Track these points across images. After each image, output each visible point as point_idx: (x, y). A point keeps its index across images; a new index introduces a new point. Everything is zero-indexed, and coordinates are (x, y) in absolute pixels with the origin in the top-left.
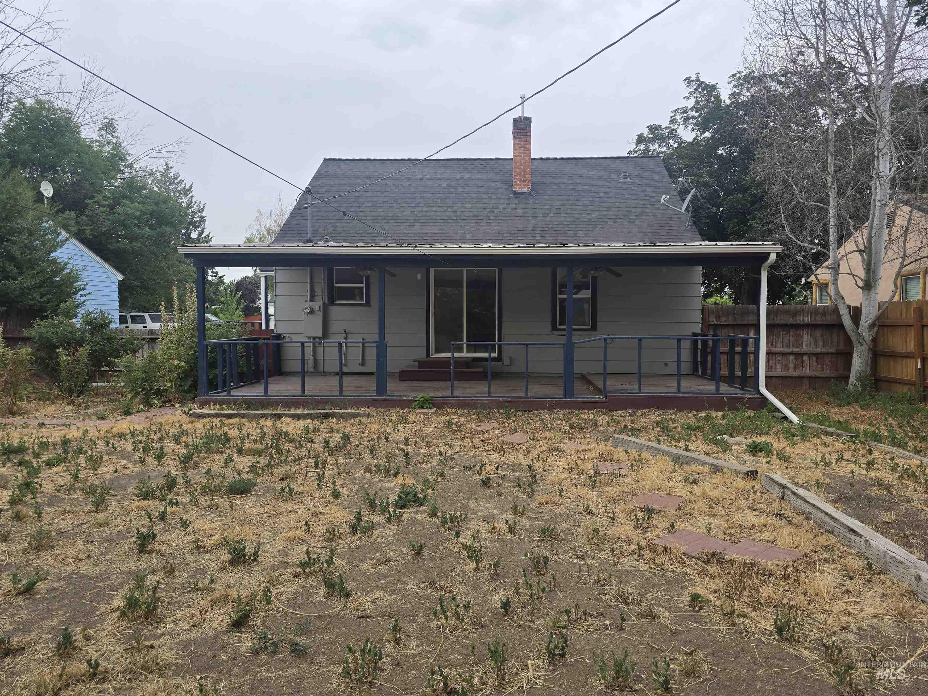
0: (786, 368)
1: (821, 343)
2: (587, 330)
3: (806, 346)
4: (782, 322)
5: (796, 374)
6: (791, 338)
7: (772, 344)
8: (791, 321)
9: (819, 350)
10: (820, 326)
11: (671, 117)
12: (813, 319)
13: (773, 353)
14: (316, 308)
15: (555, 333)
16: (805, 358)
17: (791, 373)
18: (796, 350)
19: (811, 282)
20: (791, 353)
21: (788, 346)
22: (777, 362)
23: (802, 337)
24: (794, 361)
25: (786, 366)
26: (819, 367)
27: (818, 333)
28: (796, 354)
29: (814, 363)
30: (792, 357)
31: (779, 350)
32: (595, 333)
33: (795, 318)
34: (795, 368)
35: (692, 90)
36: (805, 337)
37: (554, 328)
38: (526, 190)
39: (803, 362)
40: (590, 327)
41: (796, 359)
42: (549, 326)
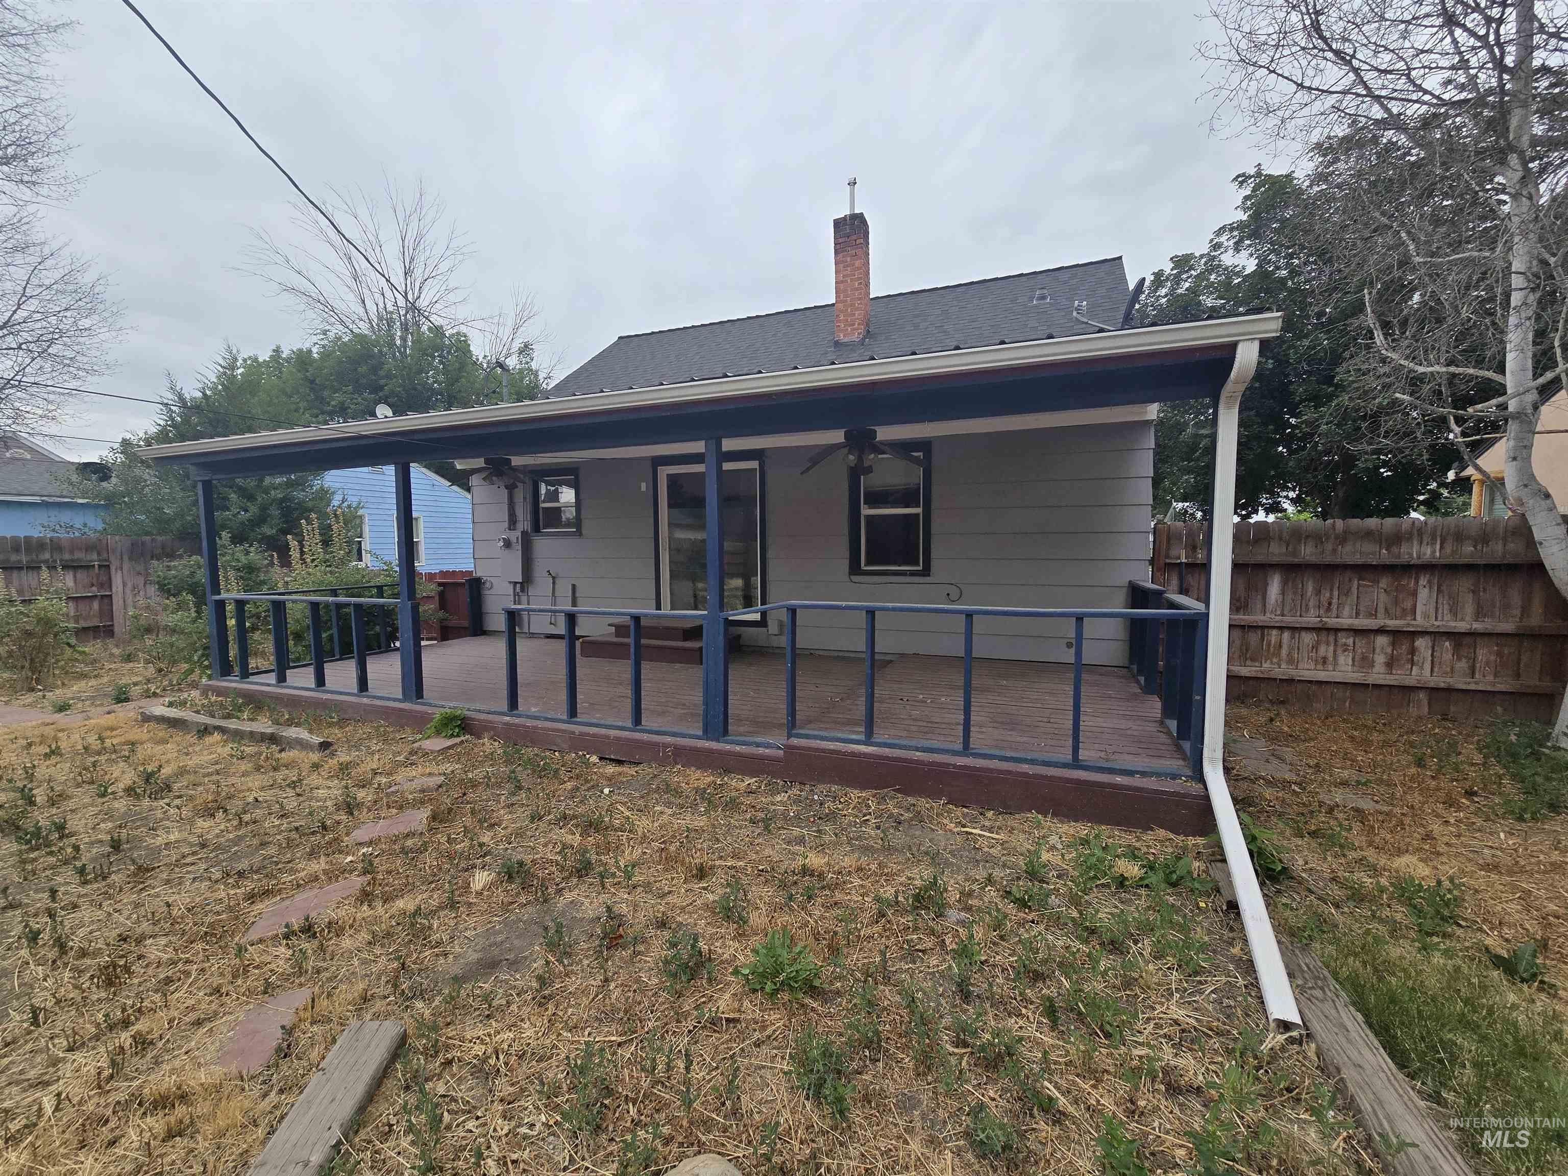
0: (1366, 662)
1: (1469, 609)
2: (913, 574)
3: (1426, 616)
4: (1358, 559)
5: (1390, 680)
6: (1383, 596)
7: (1329, 609)
8: (1384, 556)
9: (1462, 626)
10: (1469, 568)
11: (1212, 240)
12: (1448, 550)
13: (1328, 630)
14: (514, 540)
15: (855, 578)
16: (1422, 643)
17: (1378, 675)
18: (1392, 624)
19: (1468, 478)
20: (1381, 631)
21: (1373, 615)
22: (1339, 651)
23: (1415, 594)
24: (1389, 650)
25: (1364, 658)
26: (1462, 665)
27: (1463, 584)
28: (1397, 635)
29: (1448, 656)
30: (1382, 641)
31: (1346, 621)
32: (927, 580)
33: (1395, 549)
34: (1390, 665)
35: (1248, 192)
36: (1423, 594)
37: (855, 569)
38: (855, 337)
39: (1413, 651)
40: (920, 568)
41: (1393, 644)
42: (845, 565)
